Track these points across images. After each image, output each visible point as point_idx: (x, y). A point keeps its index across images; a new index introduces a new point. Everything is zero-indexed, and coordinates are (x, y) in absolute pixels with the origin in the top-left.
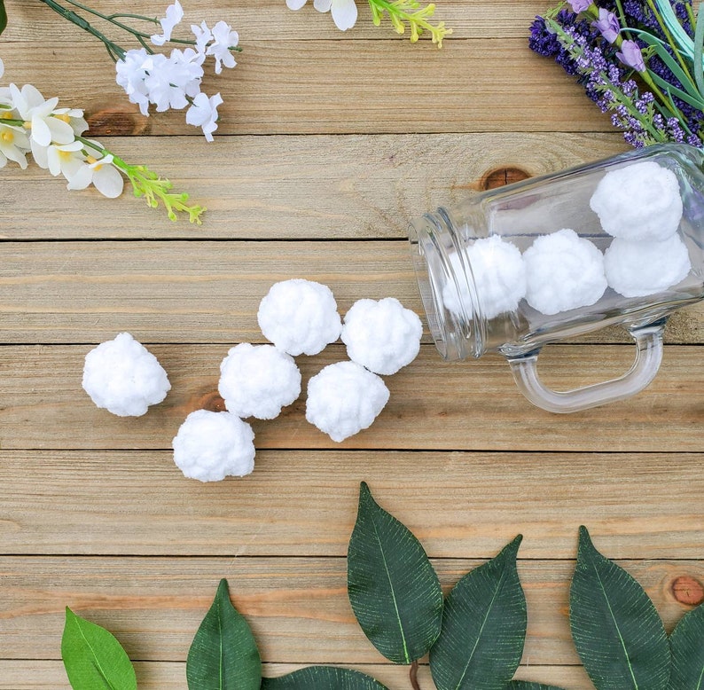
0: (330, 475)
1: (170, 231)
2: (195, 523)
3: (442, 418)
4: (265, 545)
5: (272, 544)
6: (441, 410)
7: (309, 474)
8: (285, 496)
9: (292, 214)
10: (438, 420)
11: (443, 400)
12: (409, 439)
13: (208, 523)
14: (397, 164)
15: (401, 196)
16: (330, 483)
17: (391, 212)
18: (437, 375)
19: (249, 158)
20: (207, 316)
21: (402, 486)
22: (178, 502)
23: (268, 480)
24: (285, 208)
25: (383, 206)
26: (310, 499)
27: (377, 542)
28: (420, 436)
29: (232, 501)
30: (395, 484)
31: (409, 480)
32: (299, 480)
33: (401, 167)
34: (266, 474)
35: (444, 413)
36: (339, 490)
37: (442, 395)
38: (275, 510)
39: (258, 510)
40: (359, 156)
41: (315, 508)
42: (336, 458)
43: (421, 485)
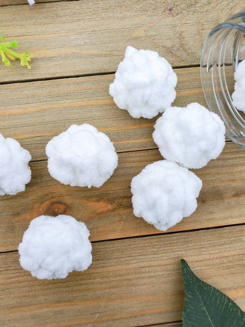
0: (154, 256)
1: (7, 76)
2: (46, 310)
3: (235, 199)
4: (107, 321)
5: (113, 320)
6: (233, 193)
7: (137, 258)
8: (118, 278)
9: (101, 56)
10: (233, 201)
11: (234, 184)
12: (212, 219)
13: (57, 309)
14: (174, 14)
15: (181, 36)
16: (155, 263)
17: (175, 48)
18: (227, 166)
19: (64, 18)
20: (41, 138)
21: (212, 257)
22: (31, 294)
23: (104, 267)
24: (94, 52)
25: (169, 44)
26: (139, 278)
27: (204, 312)
28: (222, 215)
29: (75, 288)
30: (207, 257)
31: (216, 251)
32: (129, 264)
33: (178, 16)
34: (101, 262)
35: (237, 195)
36: (162, 268)
37: (233, 180)
38: (112, 290)
39: (98, 292)
40: (147, 11)
41: (145, 285)
42: (157, 242)
43: (226, 254)
